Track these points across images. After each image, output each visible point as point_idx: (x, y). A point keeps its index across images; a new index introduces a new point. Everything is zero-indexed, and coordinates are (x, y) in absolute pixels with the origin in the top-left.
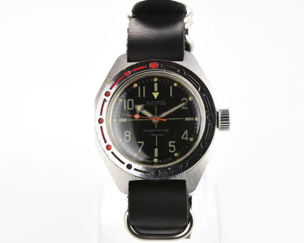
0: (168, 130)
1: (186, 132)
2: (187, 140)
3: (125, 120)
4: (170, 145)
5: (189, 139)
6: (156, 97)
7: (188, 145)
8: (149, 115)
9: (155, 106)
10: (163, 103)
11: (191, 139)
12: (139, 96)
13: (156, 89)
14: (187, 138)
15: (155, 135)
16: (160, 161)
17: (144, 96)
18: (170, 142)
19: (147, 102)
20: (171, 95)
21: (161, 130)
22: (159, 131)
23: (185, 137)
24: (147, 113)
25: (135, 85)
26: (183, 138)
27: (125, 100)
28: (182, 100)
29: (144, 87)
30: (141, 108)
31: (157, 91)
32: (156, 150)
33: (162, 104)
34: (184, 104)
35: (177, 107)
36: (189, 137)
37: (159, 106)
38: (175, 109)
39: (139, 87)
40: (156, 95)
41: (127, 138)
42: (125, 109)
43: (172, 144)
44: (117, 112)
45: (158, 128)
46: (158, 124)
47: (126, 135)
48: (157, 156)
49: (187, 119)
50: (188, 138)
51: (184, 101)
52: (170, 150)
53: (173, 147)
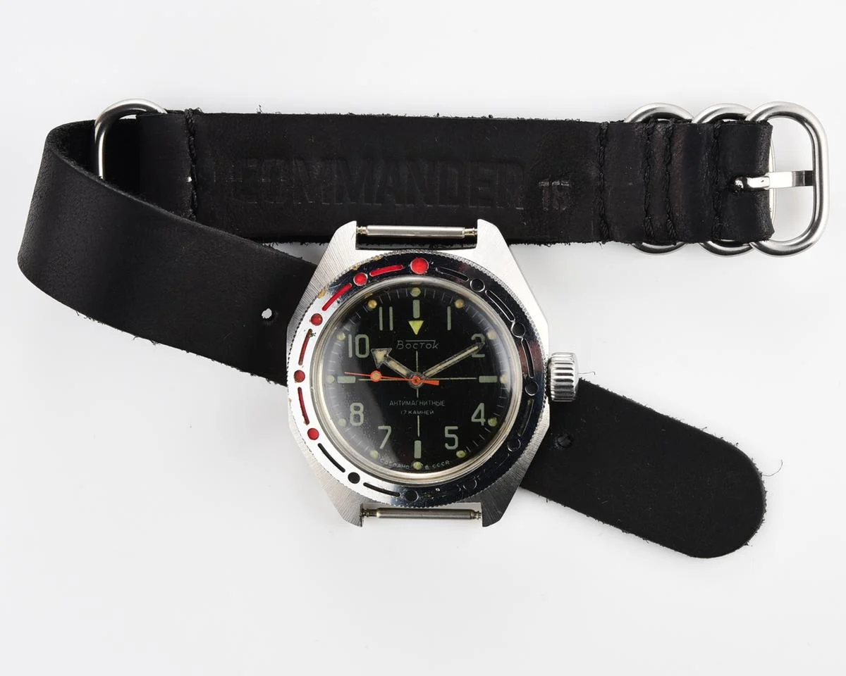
0: (442, 403)
1: (481, 407)
2: (483, 424)
3: (352, 380)
4: (447, 435)
5: (486, 423)
6: (416, 333)
7: (485, 433)
8: (402, 370)
9: (415, 350)
10: (432, 343)
11: (492, 422)
12: (381, 329)
13: (416, 313)
14: (482, 420)
15: (415, 412)
16: (427, 467)
17: (391, 328)
18: (447, 428)
19: (399, 341)
20: (449, 328)
21: (428, 403)
22: (424, 403)
23: (479, 416)
24: (398, 366)
25: (373, 304)
26: (473, 419)
27: (350, 337)
28: (473, 338)
29: (391, 309)
30: (385, 356)
31: (418, 317)
32: (418, 444)
33: (429, 346)
34: (476, 348)
35: (463, 355)
36: (487, 417)
37: (423, 352)
38: (457, 358)
39: (381, 309)
40: (416, 326)
41: (357, 418)
42: (351, 355)
43: (450, 432)
44: (334, 362)
45: (421, 398)
46: (421, 389)
47: (353, 412)
48: (420, 457)
49: (483, 379)
50: (485, 420)
51: (479, 340)
52: (446, 445)
53: (454, 439)
